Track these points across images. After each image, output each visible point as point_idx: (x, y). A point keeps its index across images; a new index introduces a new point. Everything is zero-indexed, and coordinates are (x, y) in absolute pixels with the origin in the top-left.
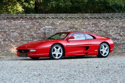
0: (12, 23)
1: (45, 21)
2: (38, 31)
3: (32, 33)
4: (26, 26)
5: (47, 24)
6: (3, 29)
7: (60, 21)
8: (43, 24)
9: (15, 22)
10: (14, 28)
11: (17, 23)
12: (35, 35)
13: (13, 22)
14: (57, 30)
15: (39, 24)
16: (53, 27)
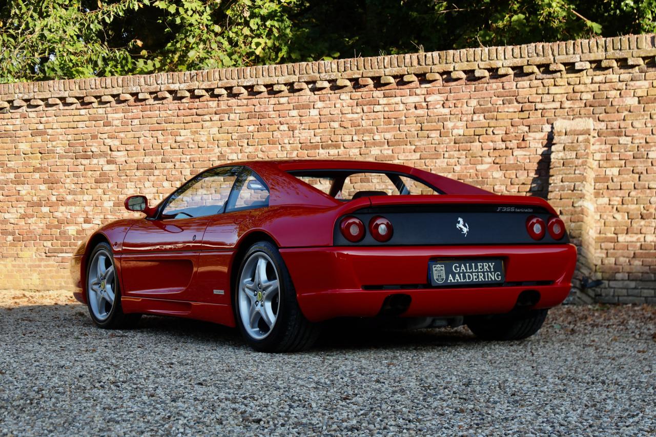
0: (377, 108)
1: (553, 90)
2: (517, 152)
3: (479, 167)
4: (449, 125)
5: (567, 104)
6: (337, 147)
7: (646, 84)
8: (539, 106)
9: (393, 100)
10: (389, 136)
11: (402, 107)
12: (498, 174)
13: (383, 101)
14: (623, 140)
15: (516, 106)
16: (602, 126)
